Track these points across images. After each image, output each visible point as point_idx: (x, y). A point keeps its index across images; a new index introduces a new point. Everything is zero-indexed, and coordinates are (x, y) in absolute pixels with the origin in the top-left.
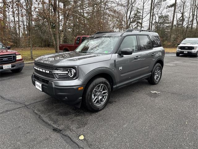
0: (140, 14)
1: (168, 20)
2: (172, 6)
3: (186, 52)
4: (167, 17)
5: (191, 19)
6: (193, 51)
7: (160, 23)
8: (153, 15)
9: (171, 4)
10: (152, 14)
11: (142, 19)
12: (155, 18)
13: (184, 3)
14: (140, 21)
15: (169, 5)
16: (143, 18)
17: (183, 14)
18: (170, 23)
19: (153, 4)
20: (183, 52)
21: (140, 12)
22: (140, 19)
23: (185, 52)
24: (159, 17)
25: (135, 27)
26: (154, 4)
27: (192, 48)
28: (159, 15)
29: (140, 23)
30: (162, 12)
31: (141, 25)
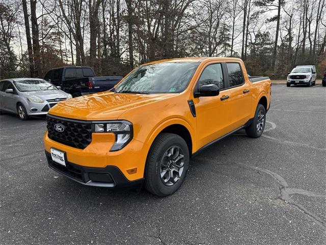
0: (229, 33)
1: (269, 40)
2: (273, 19)
4: (266, 35)
5: (301, 38)
6: (305, 80)
7: (257, 44)
8: (247, 34)
9: (272, 17)
10: (245, 32)
12: (250, 38)
13: (291, 17)
14: (230, 43)
15: (269, 18)
16: (234, 38)
17: (289, 30)
18: (272, 43)
19: (247, 19)
20: (295, 81)
22: (229, 39)
23: (296, 82)
24: (257, 36)
25: (221, 51)
27: (304, 77)
28: (256, 33)
29: (229, 46)
30: (261, 30)
31: (232, 48)
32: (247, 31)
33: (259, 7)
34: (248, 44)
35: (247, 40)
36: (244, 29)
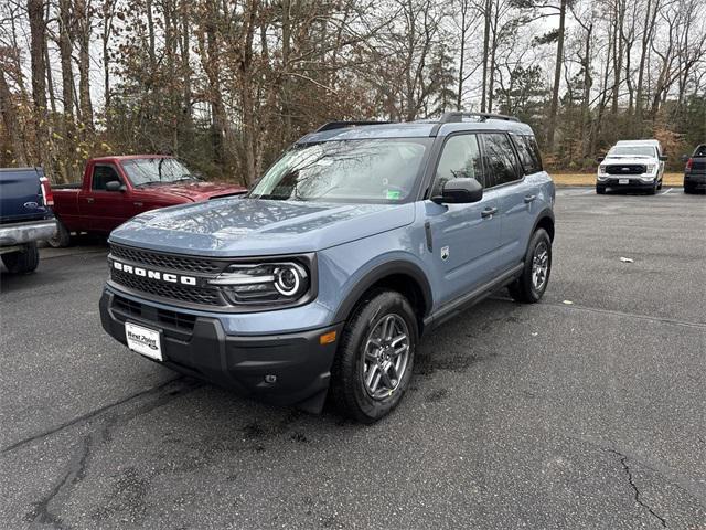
0: (452, 65)
1: (541, 85)
2: (549, 38)
3: (624, 179)
4: (534, 72)
5: (611, 81)
6: (645, 177)
7: (515, 94)
8: (493, 69)
9: (547, 33)
10: (489, 64)
11: (461, 81)
12: (499, 79)
13: (590, 31)
14: (456, 89)
15: (541, 36)
16: (464, 77)
17: (585, 62)
18: (547, 92)
19: (491, 35)
20: (618, 180)
21: (451, 60)
22: (451, 80)
23: (621, 182)
24: (514, 75)
25: (435, 107)
26: (494, 32)
27: (640, 169)
28: (512, 68)
29: (454, 96)
30: (522, 60)
31: (459, 102)
32: (493, 62)
33: (518, 10)
34: (494, 93)
35: (492, 83)
36: (486, 56)
